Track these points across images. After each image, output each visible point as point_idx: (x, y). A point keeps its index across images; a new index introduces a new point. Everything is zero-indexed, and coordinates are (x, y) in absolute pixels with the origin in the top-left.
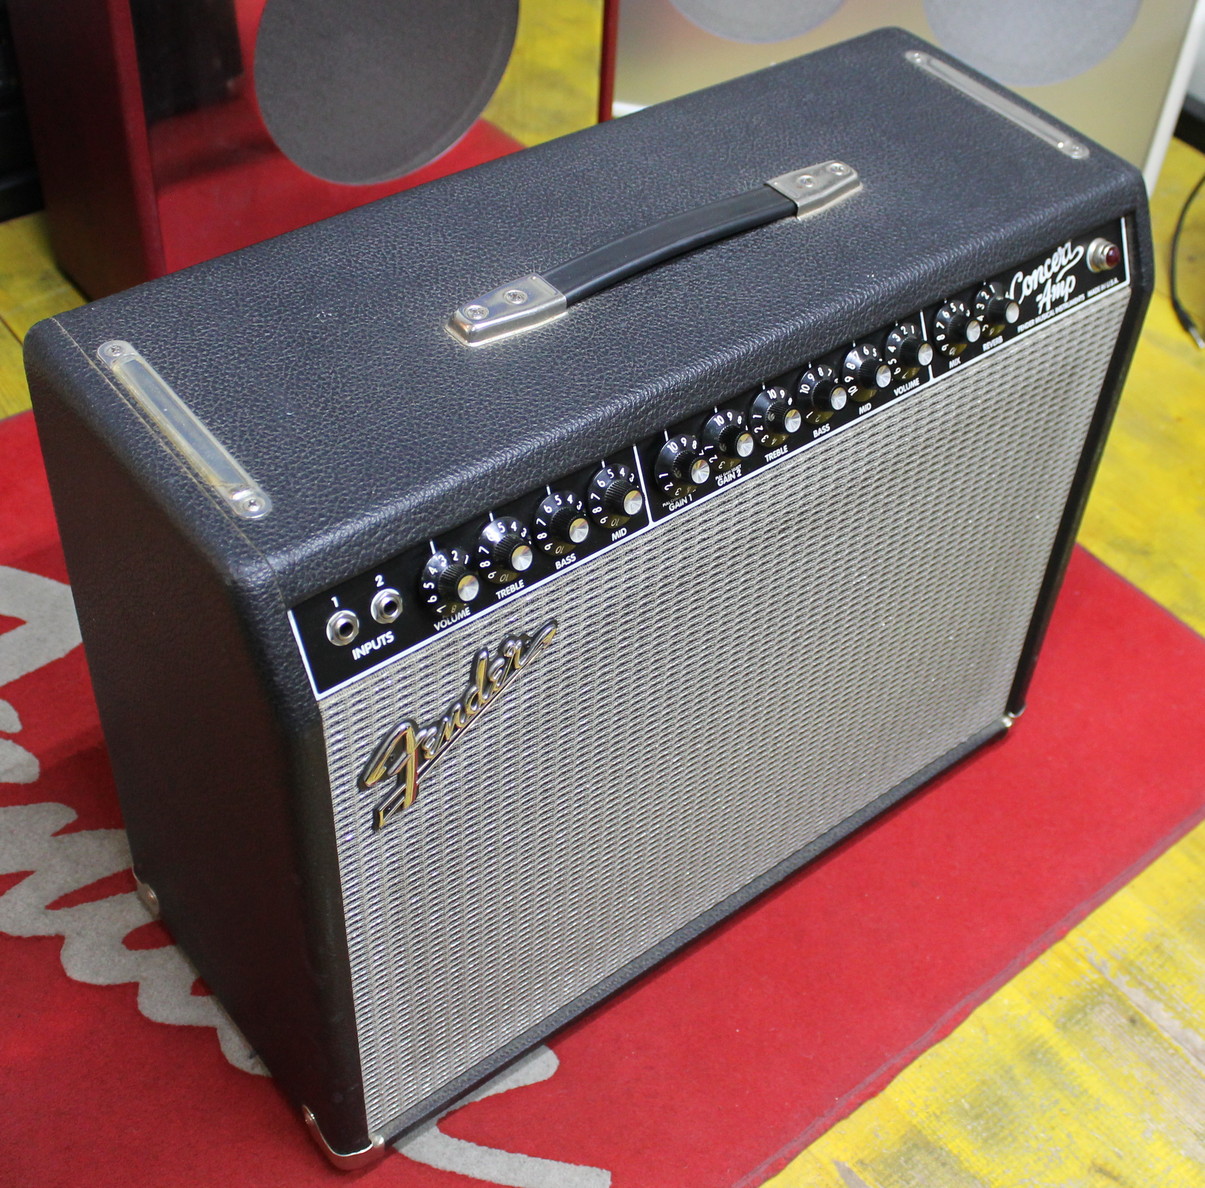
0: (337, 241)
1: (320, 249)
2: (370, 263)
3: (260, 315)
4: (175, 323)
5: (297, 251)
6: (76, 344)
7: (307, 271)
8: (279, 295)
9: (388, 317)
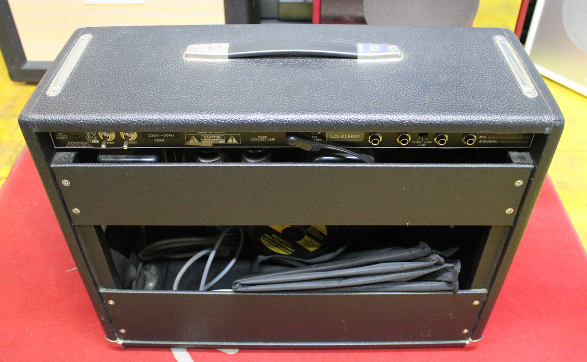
0: (418, 102)
1: (428, 101)
2: (411, 89)
3: (468, 86)
4: (503, 95)
5: (437, 104)
6: (545, 101)
7: (439, 95)
8: (456, 90)
9: (420, 68)
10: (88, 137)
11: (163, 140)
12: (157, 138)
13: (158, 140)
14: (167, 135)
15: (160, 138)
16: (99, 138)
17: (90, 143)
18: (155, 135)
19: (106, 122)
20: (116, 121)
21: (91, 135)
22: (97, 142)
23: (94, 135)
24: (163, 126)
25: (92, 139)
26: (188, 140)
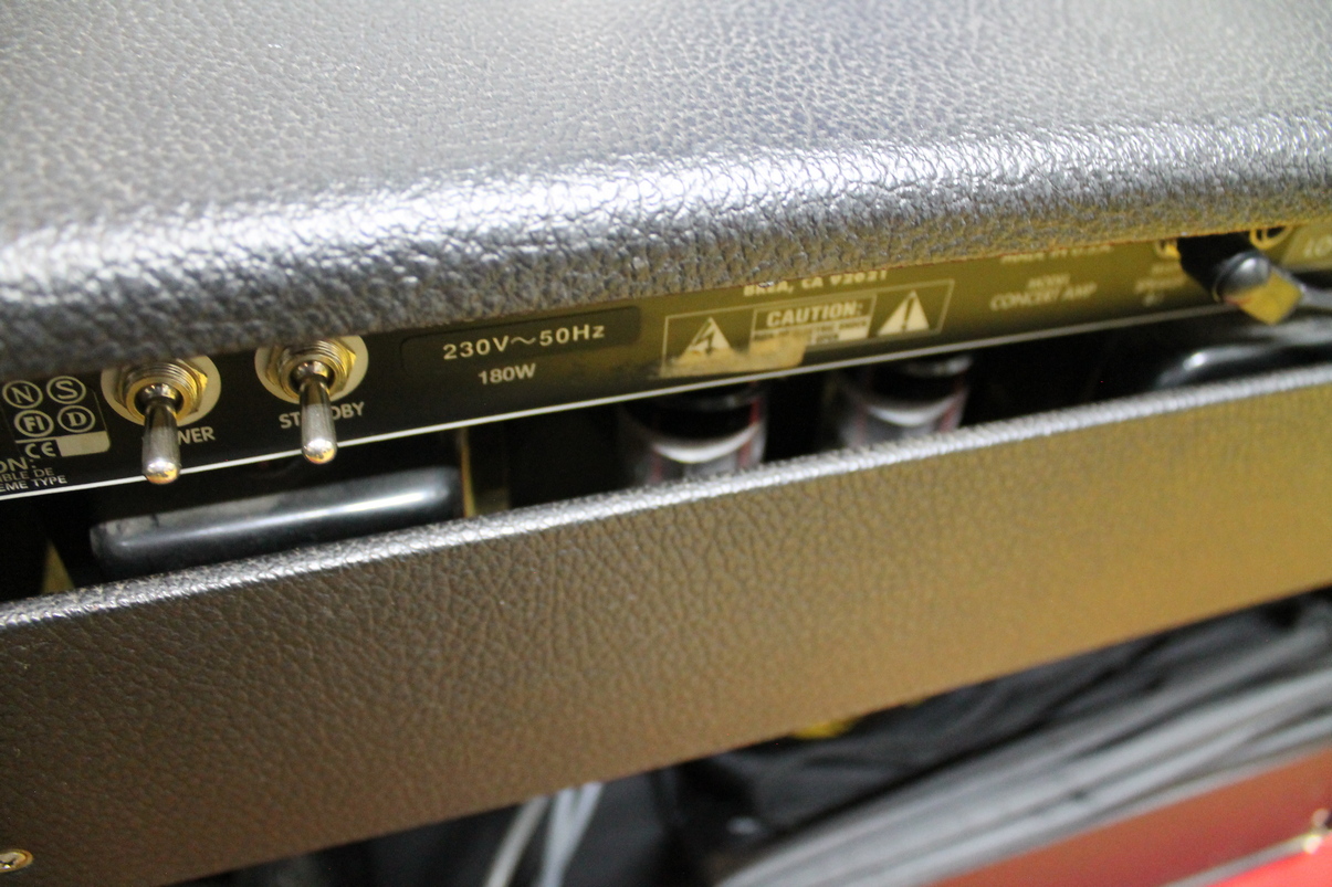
10: (27, 420)
11: (526, 371)
12: (496, 359)
13: (499, 375)
14: (563, 335)
15: (515, 356)
16: (108, 420)
17: (44, 462)
18: (483, 346)
19: (196, 275)
20: (278, 262)
21: (50, 407)
22: (99, 443)
23: (72, 399)
24: (634, 251)
25: (59, 432)
26: (678, 349)
